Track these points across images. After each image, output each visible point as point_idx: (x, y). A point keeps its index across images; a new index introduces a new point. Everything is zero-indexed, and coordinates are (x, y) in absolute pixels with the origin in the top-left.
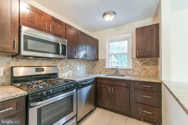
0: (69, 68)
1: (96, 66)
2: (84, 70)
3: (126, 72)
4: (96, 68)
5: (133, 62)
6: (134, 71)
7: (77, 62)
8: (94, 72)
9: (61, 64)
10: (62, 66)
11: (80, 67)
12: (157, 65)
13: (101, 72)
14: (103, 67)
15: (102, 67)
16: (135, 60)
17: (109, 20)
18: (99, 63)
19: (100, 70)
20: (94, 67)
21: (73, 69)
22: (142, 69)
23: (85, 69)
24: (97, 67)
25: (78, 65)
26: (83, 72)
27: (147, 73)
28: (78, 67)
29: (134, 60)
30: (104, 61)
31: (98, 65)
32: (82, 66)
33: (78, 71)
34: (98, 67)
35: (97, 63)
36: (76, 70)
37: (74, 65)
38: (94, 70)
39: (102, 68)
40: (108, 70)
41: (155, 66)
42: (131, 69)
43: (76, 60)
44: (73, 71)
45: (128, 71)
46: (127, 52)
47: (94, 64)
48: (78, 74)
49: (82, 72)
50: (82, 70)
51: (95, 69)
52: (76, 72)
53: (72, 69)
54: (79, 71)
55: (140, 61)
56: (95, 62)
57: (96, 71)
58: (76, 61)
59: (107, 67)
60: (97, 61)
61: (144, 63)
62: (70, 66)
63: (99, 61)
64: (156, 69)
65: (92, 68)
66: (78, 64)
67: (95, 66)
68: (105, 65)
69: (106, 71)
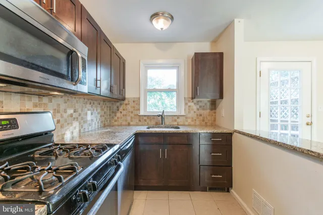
0: (71, 115)
1: (120, 110)
2: (98, 120)
3: (175, 121)
4: (118, 115)
5: (186, 104)
6: (186, 118)
7: (86, 103)
8: (116, 123)
9: (55, 107)
10: (58, 112)
11: (92, 114)
12: (215, 109)
13: (131, 123)
14: (136, 112)
15: (132, 112)
16: (189, 101)
17: (162, 29)
18: (126, 105)
19: (129, 119)
20: (115, 113)
21: (80, 118)
22: (197, 115)
23: (99, 116)
24: (121, 112)
25: (88, 110)
26: (97, 125)
27: (203, 121)
28: (89, 113)
29: (187, 102)
30: (137, 101)
31: (124, 110)
32: (95, 111)
33: (88, 123)
34: (124, 113)
35: (121, 104)
36: (85, 122)
37: (82, 110)
38: (116, 118)
39: (132, 115)
40: (145, 118)
41: (213, 111)
42: (183, 116)
43: (84, 99)
44: (80, 124)
45: (178, 118)
46: (175, 88)
47: (115, 107)
48: (88, 129)
49: (95, 124)
50: (95, 119)
51: (118, 118)
52: (86, 126)
53: (77, 118)
54: (90, 122)
55: (195, 104)
56: (118, 104)
57: (120, 121)
58: (86, 100)
59: (142, 113)
60: (122, 102)
61: (200, 107)
62: (75, 112)
63: (126, 102)
64: (214, 114)
65: (110, 115)
66: (88, 106)
67: (118, 110)
68: (139, 110)
69: (141, 120)
